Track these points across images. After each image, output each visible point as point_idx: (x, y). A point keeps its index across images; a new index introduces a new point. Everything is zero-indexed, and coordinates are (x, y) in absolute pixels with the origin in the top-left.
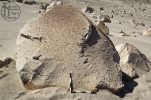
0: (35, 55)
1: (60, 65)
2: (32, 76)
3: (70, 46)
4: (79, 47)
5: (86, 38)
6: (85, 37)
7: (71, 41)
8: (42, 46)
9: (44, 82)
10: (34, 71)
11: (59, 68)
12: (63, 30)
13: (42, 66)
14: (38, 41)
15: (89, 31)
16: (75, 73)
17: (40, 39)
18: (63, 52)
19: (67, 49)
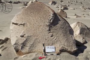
1: (37, 39)
2: (21, 47)
3: (42, 27)
4: (47, 27)
5: (51, 21)
6: (50, 21)
7: (42, 24)
8: (25, 28)
9: (28, 50)
10: (21, 44)
11: (36, 41)
12: (37, 18)
13: (26, 40)
14: (23, 26)
15: (53, 16)
16: (46, 43)
17: (24, 25)
18: (38, 31)
19: (40, 29)
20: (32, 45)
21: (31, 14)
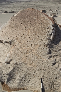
0: (6, 60)
2: (6, 79)
3: (37, 48)
4: (46, 47)
5: (52, 37)
6: (50, 36)
7: (38, 42)
8: (12, 50)
9: (17, 85)
10: (7, 75)
11: (29, 72)
12: (29, 31)
14: (9, 44)
16: (45, 76)
17: (10, 43)
18: (31, 55)
19: (35, 51)
20: (23, 78)
21: (21, 26)
